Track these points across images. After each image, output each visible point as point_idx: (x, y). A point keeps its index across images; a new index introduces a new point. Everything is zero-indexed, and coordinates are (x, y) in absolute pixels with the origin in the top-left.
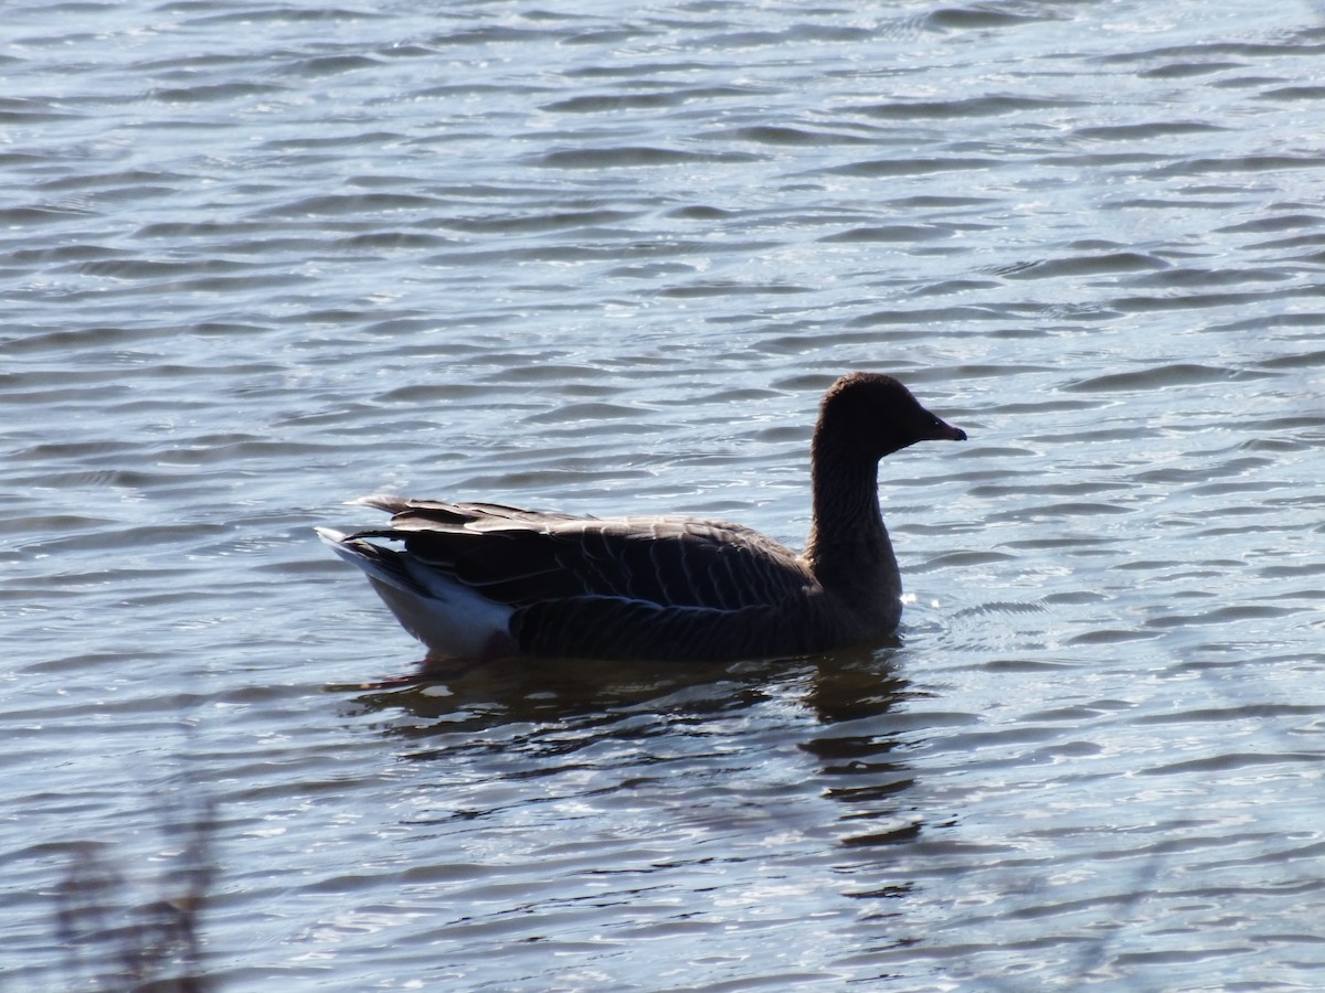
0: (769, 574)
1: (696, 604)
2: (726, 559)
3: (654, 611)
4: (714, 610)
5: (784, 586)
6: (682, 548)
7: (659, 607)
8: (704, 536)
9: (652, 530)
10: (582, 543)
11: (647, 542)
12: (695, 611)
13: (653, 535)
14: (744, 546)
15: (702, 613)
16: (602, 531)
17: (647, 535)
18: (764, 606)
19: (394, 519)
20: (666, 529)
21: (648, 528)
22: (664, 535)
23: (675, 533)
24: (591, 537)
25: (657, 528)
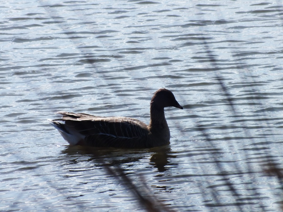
0: (139, 130)
1: (123, 136)
2: (130, 127)
3: (113, 137)
4: (127, 138)
5: (142, 133)
6: (121, 124)
7: (115, 137)
8: (126, 122)
9: (115, 120)
10: (100, 123)
11: (113, 123)
12: (123, 138)
13: (115, 121)
14: (134, 124)
15: (124, 138)
16: (104, 121)
17: (114, 121)
18: (137, 137)
19: (64, 117)
20: (118, 120)
21: (114, 120)
22: (117, 121)
23: (120, 121)
24: (102, 122)
25: (116, 120)
